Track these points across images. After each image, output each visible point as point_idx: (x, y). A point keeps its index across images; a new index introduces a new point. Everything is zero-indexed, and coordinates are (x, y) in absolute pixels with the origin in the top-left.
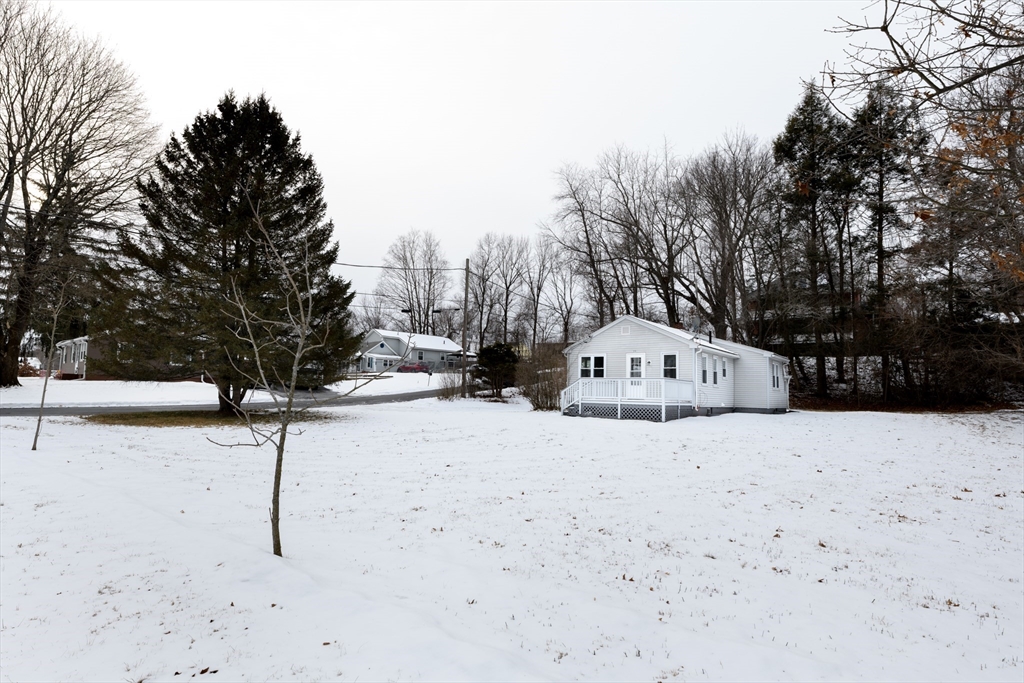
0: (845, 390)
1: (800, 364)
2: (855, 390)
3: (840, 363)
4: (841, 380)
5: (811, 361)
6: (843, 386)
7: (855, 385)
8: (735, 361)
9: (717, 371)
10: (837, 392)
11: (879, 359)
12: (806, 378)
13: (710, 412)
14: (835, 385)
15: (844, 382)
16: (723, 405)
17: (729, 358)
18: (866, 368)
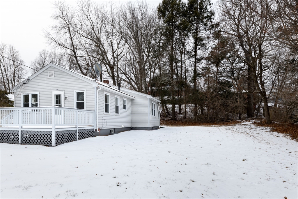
0: (182, 117)
1: (166, 107)
2: (185, 117)
3: (180, 107)
4: (180, 113)
5: (170, 106)
6: (181, 115)
7: (185, 115)
8: (132, 100)
9: (119, 105)
10: (179, 118)
11: (193, 105)
12: (168, 112)
13: (111, 132)
14: (178, 115)
15: (181, 114)
16: (123, 126)
17: (128, 99)
18: (189, 108)
